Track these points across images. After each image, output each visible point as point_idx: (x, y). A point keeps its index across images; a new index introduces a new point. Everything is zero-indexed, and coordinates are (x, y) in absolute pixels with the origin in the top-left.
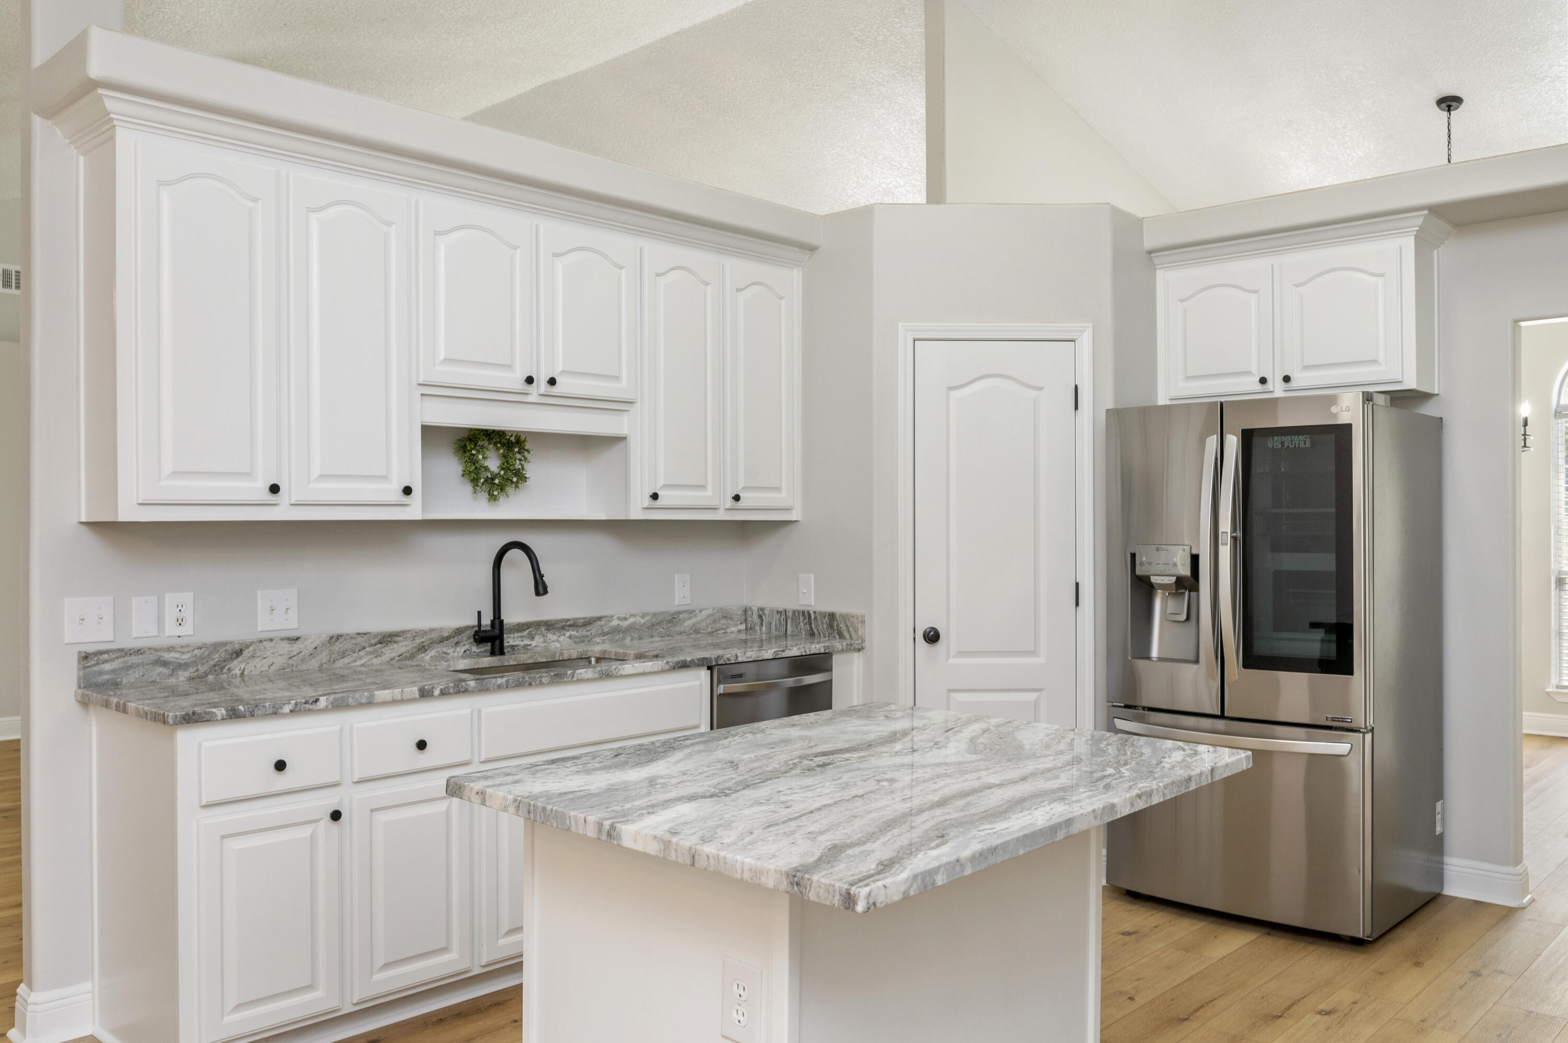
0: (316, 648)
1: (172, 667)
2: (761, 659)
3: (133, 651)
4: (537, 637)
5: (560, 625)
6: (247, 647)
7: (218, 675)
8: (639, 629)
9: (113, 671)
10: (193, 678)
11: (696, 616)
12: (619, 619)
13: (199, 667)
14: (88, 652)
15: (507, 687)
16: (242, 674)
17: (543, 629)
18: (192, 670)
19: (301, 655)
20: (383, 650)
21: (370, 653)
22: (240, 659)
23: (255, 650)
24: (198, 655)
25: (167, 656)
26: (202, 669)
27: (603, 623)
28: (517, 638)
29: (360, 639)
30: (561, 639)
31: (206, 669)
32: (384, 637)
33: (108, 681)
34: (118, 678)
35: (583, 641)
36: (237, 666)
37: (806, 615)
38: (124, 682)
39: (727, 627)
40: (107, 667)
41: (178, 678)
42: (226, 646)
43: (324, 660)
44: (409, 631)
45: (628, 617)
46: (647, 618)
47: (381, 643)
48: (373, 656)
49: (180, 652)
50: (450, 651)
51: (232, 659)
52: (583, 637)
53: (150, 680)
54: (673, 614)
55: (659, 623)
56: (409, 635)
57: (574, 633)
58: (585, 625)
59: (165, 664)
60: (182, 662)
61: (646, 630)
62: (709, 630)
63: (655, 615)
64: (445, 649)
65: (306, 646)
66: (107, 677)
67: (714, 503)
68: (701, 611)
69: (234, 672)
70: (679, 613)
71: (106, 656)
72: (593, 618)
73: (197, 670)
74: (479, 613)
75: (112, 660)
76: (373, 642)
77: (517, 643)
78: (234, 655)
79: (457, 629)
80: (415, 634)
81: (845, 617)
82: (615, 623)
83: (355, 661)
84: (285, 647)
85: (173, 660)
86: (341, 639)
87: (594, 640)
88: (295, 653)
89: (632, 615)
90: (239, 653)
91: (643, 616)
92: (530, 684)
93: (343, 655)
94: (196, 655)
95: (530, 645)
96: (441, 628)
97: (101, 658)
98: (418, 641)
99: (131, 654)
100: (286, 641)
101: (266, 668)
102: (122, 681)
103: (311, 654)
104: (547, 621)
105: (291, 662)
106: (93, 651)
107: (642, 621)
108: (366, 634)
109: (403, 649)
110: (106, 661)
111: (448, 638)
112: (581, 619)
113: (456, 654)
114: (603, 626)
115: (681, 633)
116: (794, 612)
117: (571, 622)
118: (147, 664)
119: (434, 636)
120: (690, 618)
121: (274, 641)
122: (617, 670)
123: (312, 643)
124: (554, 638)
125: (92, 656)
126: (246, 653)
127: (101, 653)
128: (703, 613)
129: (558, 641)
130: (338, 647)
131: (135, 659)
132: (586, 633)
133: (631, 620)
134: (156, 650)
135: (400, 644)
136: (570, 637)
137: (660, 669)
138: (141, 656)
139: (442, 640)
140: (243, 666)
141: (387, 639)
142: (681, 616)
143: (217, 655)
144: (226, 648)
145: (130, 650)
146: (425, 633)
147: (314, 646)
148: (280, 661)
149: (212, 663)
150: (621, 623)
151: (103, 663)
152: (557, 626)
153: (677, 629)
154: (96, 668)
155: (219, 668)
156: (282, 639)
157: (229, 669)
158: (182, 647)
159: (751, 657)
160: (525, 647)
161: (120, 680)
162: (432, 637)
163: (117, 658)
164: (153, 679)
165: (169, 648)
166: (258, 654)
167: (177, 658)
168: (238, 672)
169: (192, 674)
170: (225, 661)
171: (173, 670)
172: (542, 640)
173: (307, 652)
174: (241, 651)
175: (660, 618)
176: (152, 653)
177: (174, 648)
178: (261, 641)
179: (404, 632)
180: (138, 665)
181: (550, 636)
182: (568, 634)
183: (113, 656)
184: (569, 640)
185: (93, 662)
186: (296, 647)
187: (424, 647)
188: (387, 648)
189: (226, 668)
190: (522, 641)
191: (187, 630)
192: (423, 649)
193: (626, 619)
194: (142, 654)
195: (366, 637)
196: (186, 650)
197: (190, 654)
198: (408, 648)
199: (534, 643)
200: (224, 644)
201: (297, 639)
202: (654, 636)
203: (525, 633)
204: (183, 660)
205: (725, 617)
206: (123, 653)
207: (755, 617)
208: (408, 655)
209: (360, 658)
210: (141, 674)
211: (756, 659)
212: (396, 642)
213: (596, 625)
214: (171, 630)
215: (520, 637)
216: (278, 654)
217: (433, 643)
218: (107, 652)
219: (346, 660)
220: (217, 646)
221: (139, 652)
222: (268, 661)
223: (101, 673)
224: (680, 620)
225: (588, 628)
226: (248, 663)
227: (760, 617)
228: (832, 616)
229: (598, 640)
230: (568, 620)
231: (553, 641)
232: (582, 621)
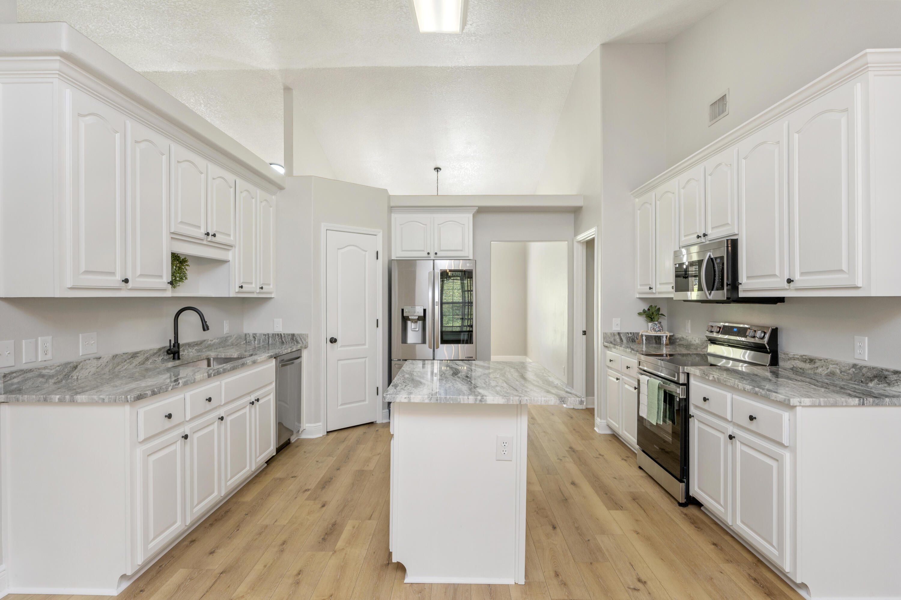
0: (107, 362)
1: (46, 378)
3: (28, 370)
4: (185, 351)
6: (79, 364)
7: (67, 380)
8: (216, 345)
9: (18, 383)
10: (56, 383)
13: (59, 377)
14: (6, 373)
17: (188, 346)
18: (55, 378)
19: (102, 366)
20: (133, 361)
21: (128, 363)
22: (76, 370)
23: (83, 365)
24: (58, 370)
25: (44, 372)
26: (60, 377)
27: (206, 343)
29: (124, 356)
31: (62, 377)
32: (134, 354)
33: (16, 388)
34: (21, 386)
36: (75, 374)
37: (280, 336)
38: (24, 388)
39: (241, 342)
40: (15, 380)
41: (49, 384)
42: (70, 364)
43: (111, 368)
44: (142, 351)
46: (218, 340)
47: (132, 358)
48: (129, 364)
49: (50, 369)
51: (73, 371)
54: (226, 338)
56: (142, 353)
57: (196, 348)
59: (43, 376)
60: (51, 374)
61: (218, 345)
62: (236, 344)
64: (155, 359)
65: (103, 361)
66: (15, 386)
67: (254, 290)
69: (74, 378)
70: (227, 337)
71: (14, 375)
72: (203, 341)
73: (58, 378)
74: (170, 340)
75: (18, 376)
76: (129, 357)
78: (74, 369)
79: (159, 349)
80: (145, 352)
81: (299, 335)
82: (209, 342)
83: (123, 367)
84: (95, 363)
85: (47, 374)
86: (117, 357)
88: (99, 365)
89: (214, 339)
90: (76, 367)
93: (118, 364)
94: (57, 370)
95: (183, 354)
96: (153, 349)
97: (12, 375)
98: (146, 355)
99: (27, 372)
100: (95, 359)
101: (87, 374)
102: (23, 387)
103: (106, 365)
104: (188, 343)
105: (97, 370)
106: (8, 372)
107: (217, 341)
108: (126, 353)
109: (140, 360)
110: (15, 377)
111: (156, 353)
113: (159, 360)
116: (273, 334)
118: (35, 377)
119: (151, 352)
120: (231, 339)
121: (91, 360)
123: (106, 359)
125: (8, 375)
126: (79, 367)
127: (12, 373)
128: (234, 336)
129: (192, 352)
130: (116, 361)
131: (29, 375)
132: (201, 348)
133: (214, 341)
134: (39, 369)
135: (139, 357)
136: (196, 350)
137: (266, 359)
138: (32, 373)
139: (153, 355)
140: (78, 374)
141: (134, 355)
142: (228, 338)
143: (66, 370)
144: (70, 365)
145: (26, 370)
146: (148, 351)
147: (107, 361)
148: (93, 370)
149: (64, 374)
150: (211, 342)
151: (13, 379)
152: (192, 345)
154: (9, 382)
155: (67, 376)
157: (72, 376)
158: (51, 366)
161: (22, 387)
162: (150, 353)
163: (20, 375)
164: (37, 385)
165: (45, 367)
166: (84, 367)
167: (48, 373)
168: (76, 377)
169: (55, 381)
170: (70, 372)
171: (47, 379)
173: (104, 364)
174: (77, 366)
176: (37, 371)
177: (47, 367)
178: (85, 360)
179: (141, 351)
180: (30, 378)
181: (189, 349)
182: (195, 348)
183: (18, 374)
185: (8, 379)
186: (100, 362)
187: (148, 358)
188: (134, 360)
189: (71, 376)
191: (49, 356)
192: (147, 359)
193: (212, 340)
194: (32, 372)
195: (127, 355)
196: (52, 368)
197: (54, 370)
198: (142, 359)
200: (69, 363)
201: (100, 358)
202: (221, 348)
204: (51, 373)
205: (240, 338)
206: (23, 372)
207: (251, 338)
208: (142, 362)
209: (124, 366)
210: (32, 383)
211: (287, 353)
212: (137, 357)
214: (42, 357)
216: (92, 366)
217: (151, 356)
218: (15, 372)
219: (119, 367)
220: (66, 364)
221: (31, 371)
222: (88, 371)
223: (12, 384)
225: (201, 345)
226: (80, 372)
227: (254, 337)
228: (293, 335)
229: (204, 350)
230: (195, 342)
231: (190, 352)
232: (199, 342)
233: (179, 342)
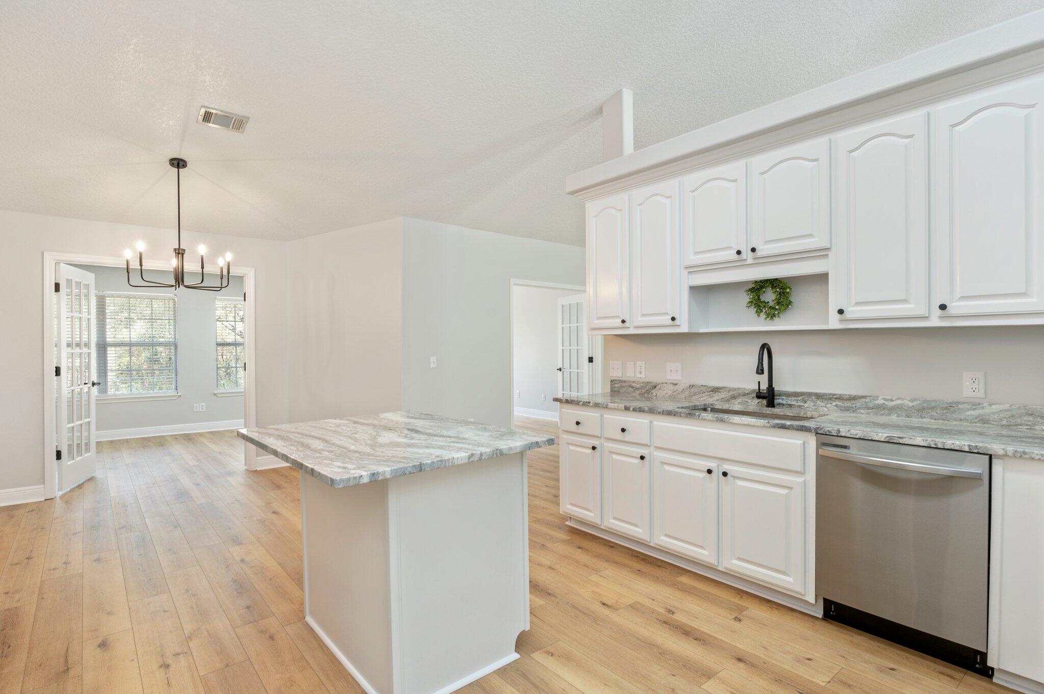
0: (684, 389)
1: (634, 389)
2: (870, 438)
4: (808, 402)
5: (828, 397)
6: (658, 385)
7: (648, 394)
8: (907, 410)
9: (618, 387)
11: (983, 408)
12: (884, 399)
13: (642, 390)
15: (663, 414)
16: (656, 395)
17: (814, 398)
18: (640, 391)
19: (678, 391)
20: (714, 395)
21: (708, 395)
22: (656, 389)
23: (661, 387)
24: (642, 385)
25: (634, 385)
26: (644, 391)
27: (867, 400)
28: (794, 400)
29: (702, 388)
30: (829, 406)
32: (714, 389)
34: (620, 390)
35: (848, 410)
36: (654, 392)
38: (621, 392)
39: (1035, 425)
40: (616, 385)
41: (636, 393)
43: (687, 395)
44: (727, 387)
45: (894, 399)
46: (915, 403)
47: (713, 392)
50: (749, 401)
51: (653, 389)
52: (847, 407)
54: (950, 403)
55: (932, 408)
56: (726, 389)
57: (840, 404)
58: (850, 400)
59: (632, 387)
60: (637, 387)
61: (916, 411)
62: (1004, 422)
63: (925, 401)
64: (746, 400)
65: (680, 388)
66: (616, 389)
68: (990, 405)
69: (653, 394)
70: (958, 403)
72: (858, 396)
74: (759, 382)
76: (709, 390)
77: (793, 403)
80: (730, 390)
82: (880, 402)
84: (671, 387)
86: (695, 387)
87: (858, 411)
88: (675, 390)
89: (898, 399)
90: (655, 387)
91: (912, 400)
93: (695, 394)
95: (803, 406)
96: (744, 388)
97: (615, 382)
98: (731, 393)
101: (665, 395)
103: (682, 392)
104: (817, 393)
105: (674, 394)
106: (613, 379)
107: (911, 404)
108: (705, 386)
109: (724, 396)
110: (616, 384)
111: (748, 394)
112: (846, 395)
113: (753, 403)
114: (867, 402)
115: (961, 420)
117: (838, 396)
118: (628, 386)
120: (974, 409)
121: (668, 384)
123: (682, 387)
124: (823, 404)
125: (613, 381)
126: (658, 387)
127: (615, 380)
128: (993, 407)
130: (692, 390)
131: (624, 384)
132: (851, 405)
133: (899, 402)
134: (630, 382)
135: (722, 393)
136: (836, 406)
137: (762, 425)
139: (745, 395)
140: (656, 392)
141: (716, 390)
142: (960, 406)
143: (648, 387)
145: (623, 381)
146: (735, 389)
148: (670, 393)
149: (646, 389)
150: (886, 403)
152: (825, 397)
153: (955, 416)
154: (614, 386)
155: (648, 392)
156: (671, 384)
159: (857, 435)
160: (800, 406)
164: (629, 392)
165: (634, 382)
166: (662, 389)
169: (640, 393)
170: (650, 389)
172: (812, 404)
173: (680, 390)
175: (933, 404)
178: (663, 383)
179: (724, 388)
180: (625, 386)
181: (819, 402)
182: (834, 404)
183: (618, 382)
184: (836, 408)
185: (613, 383)
186: (676, 388)
188: (716, 394)
189: (651, 392)
190: (798, 402)
191: (643, 376)
192: (734, 397)
193: (892, 400)
195: (705, 388)
196: (638, 383)
197: (640, 385)
198: (726, 396)
199: (806, 405)
200: (651, 383)
201: (677, 384)
202: (924, 418)
203: (800, 398)
205: (1032, 415)
206: (621, 381)
209: (703, 397)
210: (626, 390)
212: (720, 392)
213: (861, 401)
214: (638, 375)
215: (796, 400)
216: (669, 389)
217: (739, 395)
218: (616, 380)
219: (696, 397)
220: (648, 383)
221: (625, 382)
222: (666, 392)
224: (959, 409)
225: (853, 402)
226: (658, 391)
229: (862, 411)
230: (835, 395)
231: (822, 406)
233: (773, 386)
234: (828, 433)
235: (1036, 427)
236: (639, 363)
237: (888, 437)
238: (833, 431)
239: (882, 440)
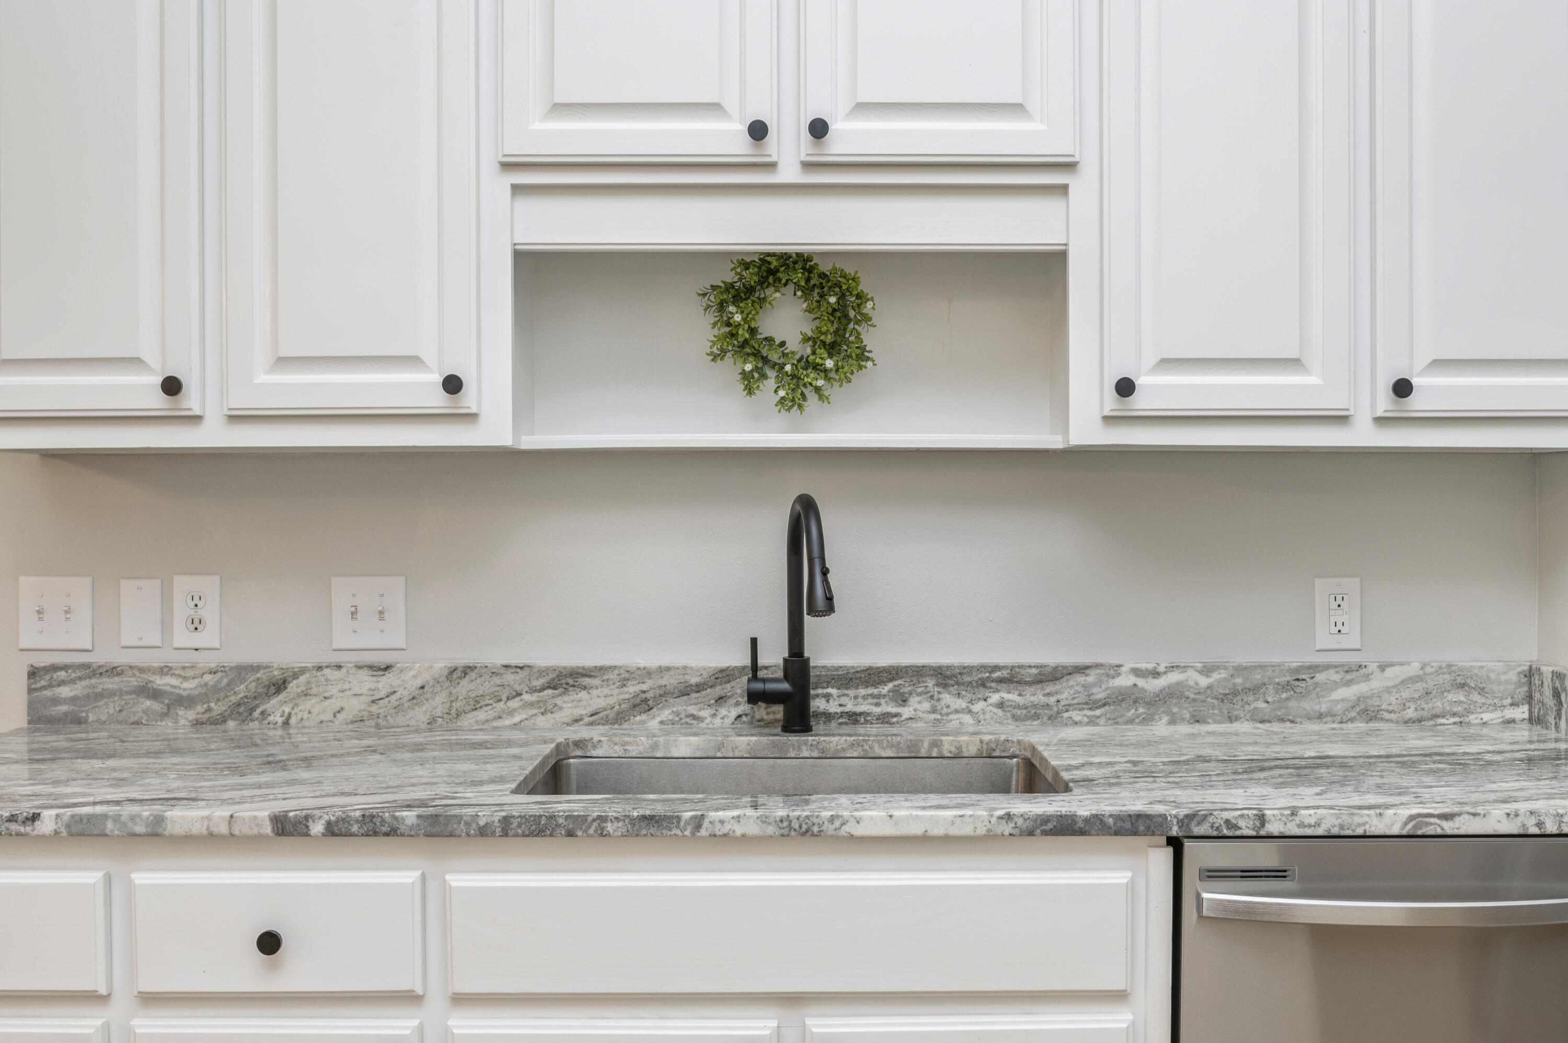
0: (422, 687)
1: (166, 701)
2: (1360, 831)
3: (105, 669)
4: (914, 701)
5: (976, 677)
6: (295, 676)
7: (243, 721)
8: (1194, 700)
9: (74, 700)
10: (202, 723)
11: (1367, 677)
12: (1136, 672)
13: (212, 705)
14: (36, 665)
16: (286, 723)
17: (930, 683)
18: (200, 709)
19: (393, 698)
20: (559, 701)
21: (531, 705)
22: (282, 696)
23: (308, 682)
24: (211, 683)
25: (160, 682)
26: (218, 708)
27: (1090, 679)
28: (865, 697)
29: (509, 677)
30: (978, 707)
31: (224, 708)
32: (560, 675)
33: (66, 714)
34: (82, 711)
35: (1036, 717)
36: (277, 708)
38: (90, 719)
40: (65, 692)
41: (176, 722)
42: (257, 672)
43: (438, 712)
44: (613, 668)
45: (1161, 669)
46: (1216, 676)
47: (555, 688)
48: (535, 711)
49: (180, 676)
50: (706, 713)
51: (269, 696)
52: (1035, 706)
53: (133, 719)
54: (1298, 670)
55: (1255, 689)
56: (613, 676)
57: (1012, 697)
58: (1041, 682)
59: (156, 694)
60: (184, 694)
61: (1215, 702)
62: (1410, 713)
63: (1240, 669)
64: (692, 710)
66: (64, 708)
67: (1333, 402)
68: (1382, 668)
69: (271, 718)
70: (1314, 669)
71: (62, 674)
72: (1064, 667)
73: (209, 710)
74: (754, 641)
75: (73, 681)
76: (538, 683)
77: (863, 708)
78: (273, 690)
79: (722, 671)
80: (627, 676)
82: (1125, 681)
83: (500, 717)
84: (365, 682)
85: (168, 689)
86: (473, 675)
87: (1066, 715)
88: (382, 694)
89: (1172, 668)
90: (279, 686)
91: (1207, 670)
92: (570, 834)
94: (206, 684)
95: (897, 715)
96: (685, 667)
97: (55, 676)
98: (633, 688)
99: (101, 674)
100: (365, 671)
101: (328, 716)
102: (88, 716)
103: (414, 698)
104: (940, 667)
105: (374, 708)
106: (42, 665)
107: (1204, 682)
108: (521, 668)
109: (600, 703)
110: (62, 683)
111: (699, 688)
112: (1030, 667)
113: (717, 721)
114: (1093, 685)
115: (1320, 716)
117: (1005, 673)
118: (128, 693)
119: (669, 681)
120: (1348, 683)
121: (344, 670)
122: (837, 823)
123: (415, 677)
124: (960, 703)
125: (42, 673)
126: (294, 687)
127: (55, 668)
128: (1389, 672)
129: (970, 712)
130: (465, 687)
131: (109, 683)
132: (1044, 700)
133: (1174, 677)
134: (142, 670)
135: (594, 692)
136: (1001, 705)
137: (981, 831)
138: (117, 679)
139: (686, 691)
140: (287, 710)
141: (567, 680)
142: (1320, 677)
143: (242, 687)
144: (258, 675)
145: (100, 667)
146: (648, 673)
147: (419, 682)
148: (355, 706)
149: (233, 699)
150: (1141, 682)
151: (59, 685)
152: (967, 679)
153: (1308, 705)
154: (47, 693)
155: (245, 709)
156: (359, 667)
157: (262, 713)
158: (184, 668)
159: (1318, 824)
160: (885, 718)
161: (84, 714)
162: (663, 682)
163: (80, 678)
164: (136, 718)
165: (162, 668)
166: (314, 691)
167: (175, 687)
168: (280, 720)
169: (199, 716)
170: (255, 698)
171: (168, 706)
172: (926, 706)
173: (405, 693)
174: (285, 682)
175: (1258, 677)
176: (134, 675)
177: (170, 668)
178: (320, 668)
179: (602, 669)
180: (112, 694)
181: (947, 698)
182: (995, 698)
183: (73, 675)
184: (1000, 712)
185: (43, 683)
186: (385, 683)
187: (645, 701)
188: (566, 698)
189: (259, 711)
190: (878, 705)
191: (208, 637)
192: (643, 705)
193: (1156, 674)
194: (118, 675)
195: (522, 674)
196: (190, 673)
197: (196, 681)
198: (611, 701)
199: (906, 712)
200: (256, 668)
201: (388, 668)
202: (1237, 718)
203: (885, 689)
204: (184, 690)
205: (1462, 686)
206: (91, 671)
208: (612, 714)
209: (511, 713)
210: (118, 709)
211: (1335, 831)
212: (585, 688)
213: (1071, 683)
214: (183, 637)
215: (873, 696)
216: (352, 692)
217: (664, 695)
218: (65, 668)
219: (482, 715)
220: (243, 671)
221: (113, 671)
222: (335, 704)
223: (56, 701)
224: (1316, 685)
225: (1050, 688)
226: (296, 705)
229: (1076, 715)
230: (996, 668)
231: (957, 711)
232: (1034, 671)
233: (806, 655)
234: (1226, 832)
235: (1472, 718)
236: (183, 584)
237: (1412, 818)
238: (1242, 823)
239: (1395, 831)
